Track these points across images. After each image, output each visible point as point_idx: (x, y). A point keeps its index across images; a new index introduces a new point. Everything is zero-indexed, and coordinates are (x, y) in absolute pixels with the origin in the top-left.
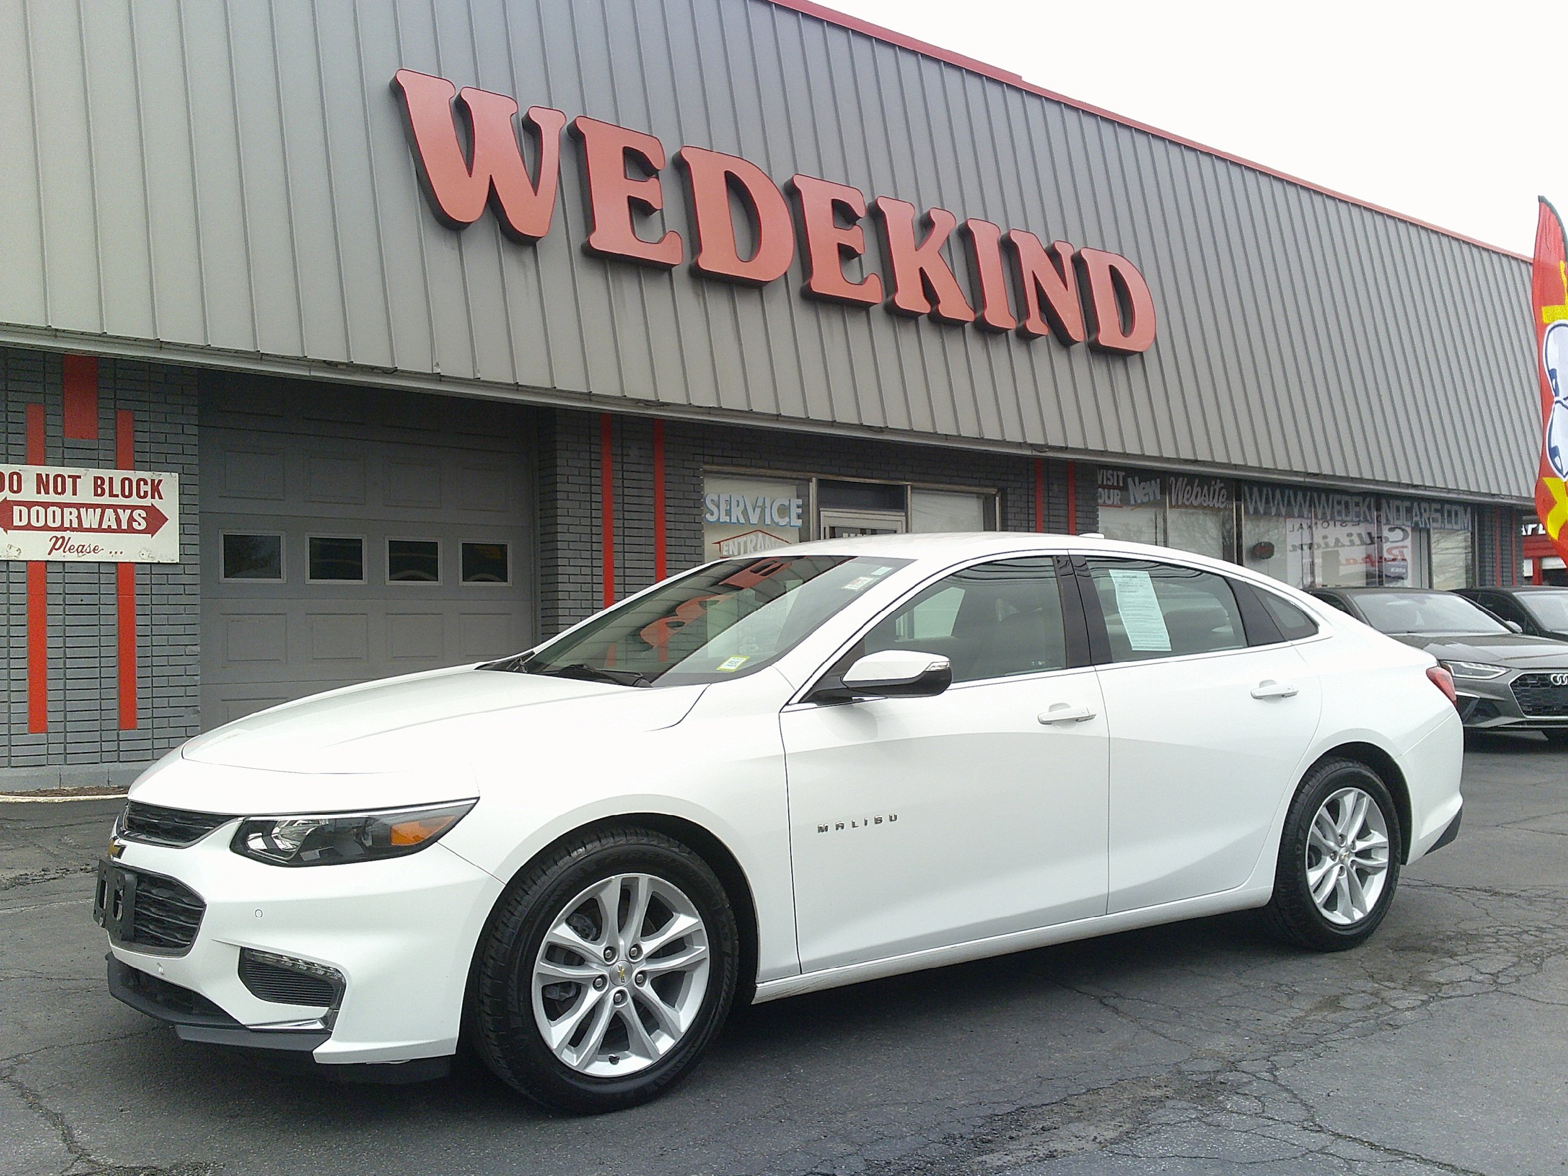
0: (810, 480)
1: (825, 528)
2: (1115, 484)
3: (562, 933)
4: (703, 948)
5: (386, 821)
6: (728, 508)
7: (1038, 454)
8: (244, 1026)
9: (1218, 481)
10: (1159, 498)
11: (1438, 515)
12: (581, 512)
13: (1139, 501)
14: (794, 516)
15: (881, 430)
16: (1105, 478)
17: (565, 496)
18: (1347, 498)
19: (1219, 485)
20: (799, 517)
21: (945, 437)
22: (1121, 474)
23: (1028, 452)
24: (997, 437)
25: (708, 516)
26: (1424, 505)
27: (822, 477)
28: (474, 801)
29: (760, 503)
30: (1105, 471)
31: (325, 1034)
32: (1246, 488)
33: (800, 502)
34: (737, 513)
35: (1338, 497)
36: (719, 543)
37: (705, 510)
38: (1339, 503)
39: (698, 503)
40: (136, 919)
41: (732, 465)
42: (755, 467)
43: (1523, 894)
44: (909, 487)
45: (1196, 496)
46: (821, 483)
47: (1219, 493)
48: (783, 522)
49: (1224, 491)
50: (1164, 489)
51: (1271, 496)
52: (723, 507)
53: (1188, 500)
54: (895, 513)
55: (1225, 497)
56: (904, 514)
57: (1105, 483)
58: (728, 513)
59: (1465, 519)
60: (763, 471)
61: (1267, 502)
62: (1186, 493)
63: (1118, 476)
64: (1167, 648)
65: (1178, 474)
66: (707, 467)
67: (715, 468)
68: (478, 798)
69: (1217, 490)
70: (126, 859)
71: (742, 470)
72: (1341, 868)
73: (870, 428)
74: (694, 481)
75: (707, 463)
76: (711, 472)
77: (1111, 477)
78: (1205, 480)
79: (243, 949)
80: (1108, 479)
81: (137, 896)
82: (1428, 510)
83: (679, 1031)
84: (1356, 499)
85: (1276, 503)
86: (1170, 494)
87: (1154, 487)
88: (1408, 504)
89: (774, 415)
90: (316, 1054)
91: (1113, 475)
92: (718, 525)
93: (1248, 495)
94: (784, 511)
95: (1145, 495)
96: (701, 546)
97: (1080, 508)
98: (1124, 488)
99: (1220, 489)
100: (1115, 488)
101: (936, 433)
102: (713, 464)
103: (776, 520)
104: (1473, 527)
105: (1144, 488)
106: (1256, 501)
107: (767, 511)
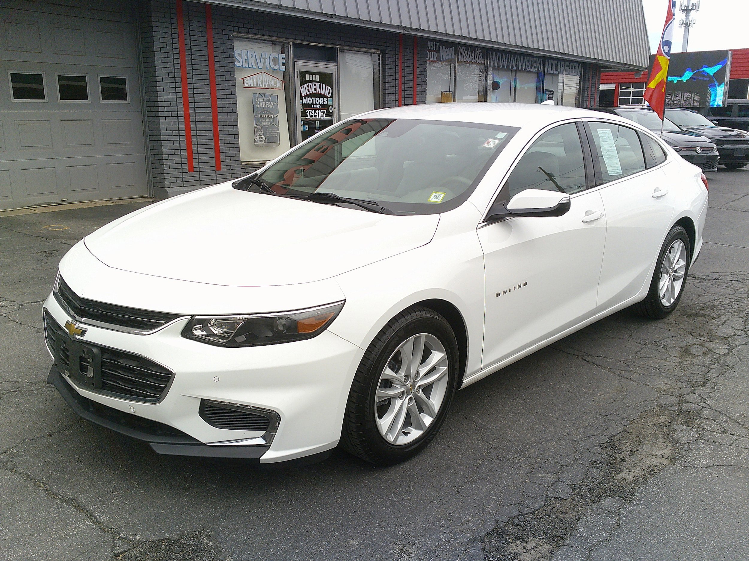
0: (289, 43)
1: (297, 71)
2: (434, 49)
3: (388, 372)
4: (446, 368)
5: (294, 317)
6: (247, 59)
7: (407, 32)
8: (204, 443)
9: (479, 48)
10: (453, 57)
11: (568, 68)
12: (168, 60)
13: (444, 59)
14: (281, 64)
15: (331, 16)
16: (430, 46)
17: (158, 50)
18: (532, 59)
19: (480, 51)
20: (284, 65)
21: (362, 21)
22: (438, 44)
23: (401, 31)
24: (388, 22)
25: (236, 63)
26: (562, 63)
27: (296, 41)
28: (343, 302)
29: (263, 56)
30: (430, 42)
31: (265, 447)
32: (490, 53)
33: (284, 55)
34: (252, 61)
35: (528, 58)
36: (243, 79)
37: (235, 60)
38: (529, 61)
39: (231, 56)
40: (102, 376)
41: (248, 33)
42: (261, 35)
43: (708, 278)
44: (339, 48)
45: (469, 57)
46: (295, 45)
47: (479, 55)
48: (276, 68)
49: (481, 54)
50: (456, 53)
51: (500, 57)
52: (244, 58)
53: (466, 58)
54: (332, 64)
55: (482, 57)
56: (336, 64)
57: (430, 49)
58: (247, 61)
59: (578, 70)
60: (264, 37)
61: (499, 60)
62: (465, 55)
63: (436, 45)
64: (620, 173)
65: (462, 45)
66: (235, 34)
67: (240, 35)
68: (345, 300)
69: (478, 53)
70: (87, 337)
71: (254, 36)
72: (670, 279)
73: (326, 14)
74: (229, 42)
75: (236, 32)
76: (237, 37)
77: (432, 46)
78: (473, 48)
79: (203, 401)
80: (431, 47)
81: (102, 361)
82: (564, 66)
83: (435, 412)
84: (535, 59)
85: (503, 61)
86: (458, 55)
87: (451, 51)
88: (556, 62)
89: (276, 5)
90: (261, 460)
91: (433, 45)
92: (242, 68)
93: (491, 57)
94: (276, 61)
95: (447, 56)
96: (234, 81)
97: (419, 62)
98: (438, 52)
99: (480, 53)
100: (434, 51)
101: (359, 19)
102: (239, 32)
103: (272, 66)
104: (581, 74)
105: (447, 52)
106: (494, 60)
107: (267, 60)
